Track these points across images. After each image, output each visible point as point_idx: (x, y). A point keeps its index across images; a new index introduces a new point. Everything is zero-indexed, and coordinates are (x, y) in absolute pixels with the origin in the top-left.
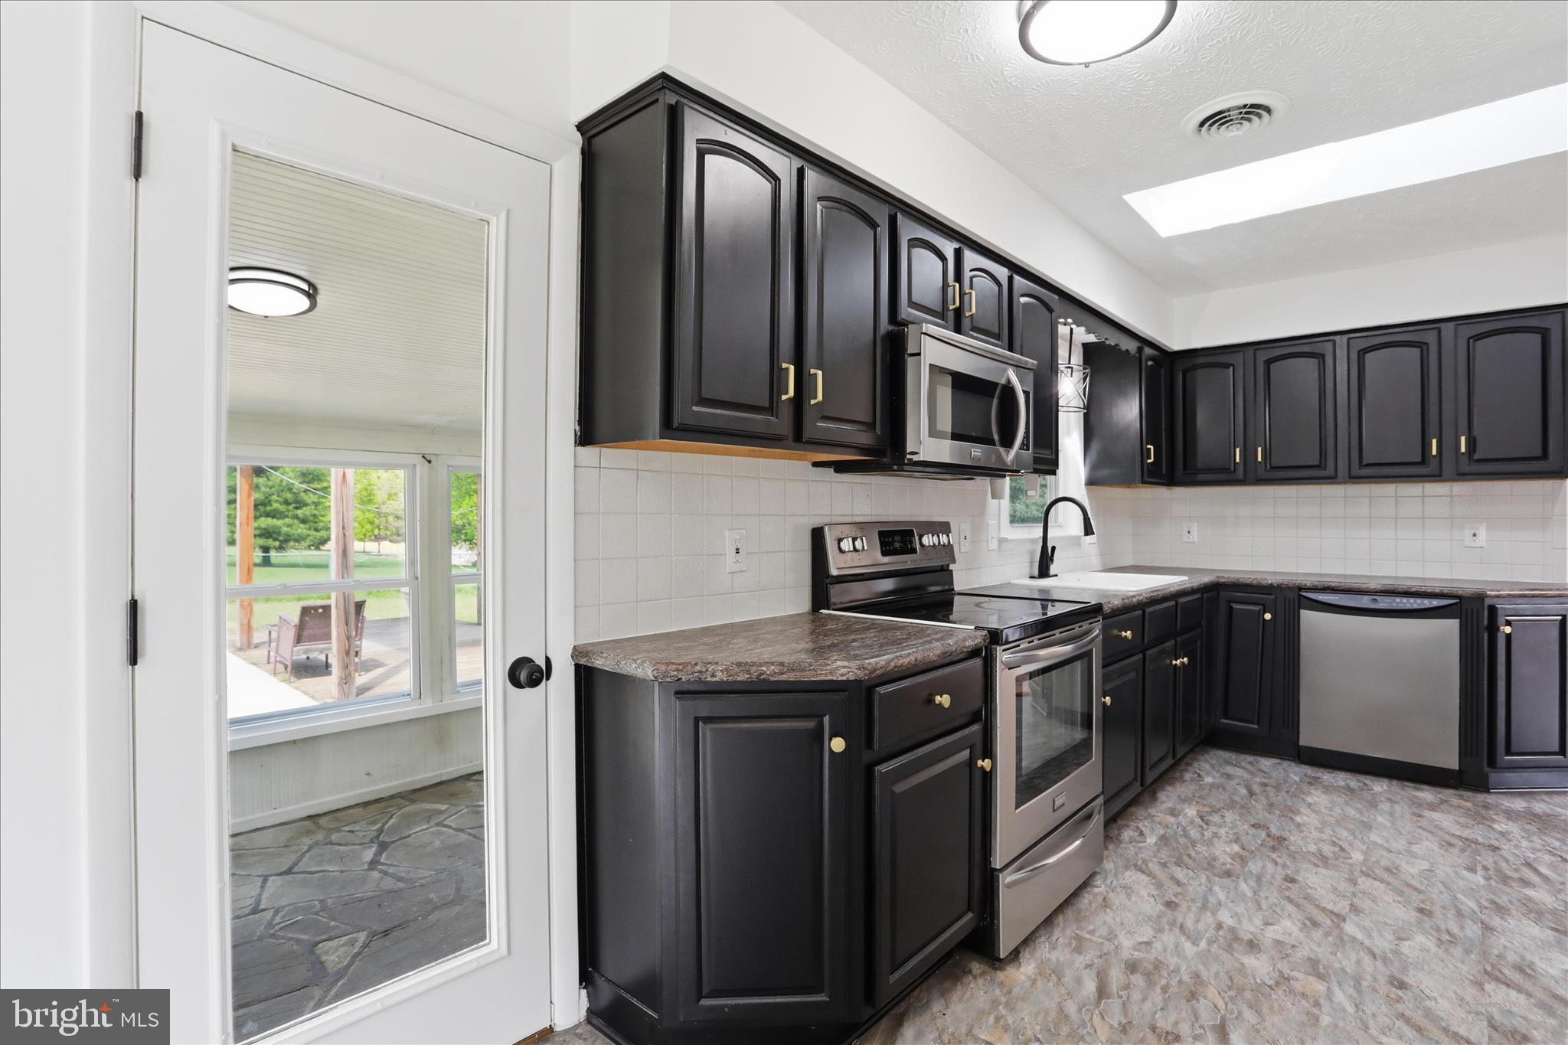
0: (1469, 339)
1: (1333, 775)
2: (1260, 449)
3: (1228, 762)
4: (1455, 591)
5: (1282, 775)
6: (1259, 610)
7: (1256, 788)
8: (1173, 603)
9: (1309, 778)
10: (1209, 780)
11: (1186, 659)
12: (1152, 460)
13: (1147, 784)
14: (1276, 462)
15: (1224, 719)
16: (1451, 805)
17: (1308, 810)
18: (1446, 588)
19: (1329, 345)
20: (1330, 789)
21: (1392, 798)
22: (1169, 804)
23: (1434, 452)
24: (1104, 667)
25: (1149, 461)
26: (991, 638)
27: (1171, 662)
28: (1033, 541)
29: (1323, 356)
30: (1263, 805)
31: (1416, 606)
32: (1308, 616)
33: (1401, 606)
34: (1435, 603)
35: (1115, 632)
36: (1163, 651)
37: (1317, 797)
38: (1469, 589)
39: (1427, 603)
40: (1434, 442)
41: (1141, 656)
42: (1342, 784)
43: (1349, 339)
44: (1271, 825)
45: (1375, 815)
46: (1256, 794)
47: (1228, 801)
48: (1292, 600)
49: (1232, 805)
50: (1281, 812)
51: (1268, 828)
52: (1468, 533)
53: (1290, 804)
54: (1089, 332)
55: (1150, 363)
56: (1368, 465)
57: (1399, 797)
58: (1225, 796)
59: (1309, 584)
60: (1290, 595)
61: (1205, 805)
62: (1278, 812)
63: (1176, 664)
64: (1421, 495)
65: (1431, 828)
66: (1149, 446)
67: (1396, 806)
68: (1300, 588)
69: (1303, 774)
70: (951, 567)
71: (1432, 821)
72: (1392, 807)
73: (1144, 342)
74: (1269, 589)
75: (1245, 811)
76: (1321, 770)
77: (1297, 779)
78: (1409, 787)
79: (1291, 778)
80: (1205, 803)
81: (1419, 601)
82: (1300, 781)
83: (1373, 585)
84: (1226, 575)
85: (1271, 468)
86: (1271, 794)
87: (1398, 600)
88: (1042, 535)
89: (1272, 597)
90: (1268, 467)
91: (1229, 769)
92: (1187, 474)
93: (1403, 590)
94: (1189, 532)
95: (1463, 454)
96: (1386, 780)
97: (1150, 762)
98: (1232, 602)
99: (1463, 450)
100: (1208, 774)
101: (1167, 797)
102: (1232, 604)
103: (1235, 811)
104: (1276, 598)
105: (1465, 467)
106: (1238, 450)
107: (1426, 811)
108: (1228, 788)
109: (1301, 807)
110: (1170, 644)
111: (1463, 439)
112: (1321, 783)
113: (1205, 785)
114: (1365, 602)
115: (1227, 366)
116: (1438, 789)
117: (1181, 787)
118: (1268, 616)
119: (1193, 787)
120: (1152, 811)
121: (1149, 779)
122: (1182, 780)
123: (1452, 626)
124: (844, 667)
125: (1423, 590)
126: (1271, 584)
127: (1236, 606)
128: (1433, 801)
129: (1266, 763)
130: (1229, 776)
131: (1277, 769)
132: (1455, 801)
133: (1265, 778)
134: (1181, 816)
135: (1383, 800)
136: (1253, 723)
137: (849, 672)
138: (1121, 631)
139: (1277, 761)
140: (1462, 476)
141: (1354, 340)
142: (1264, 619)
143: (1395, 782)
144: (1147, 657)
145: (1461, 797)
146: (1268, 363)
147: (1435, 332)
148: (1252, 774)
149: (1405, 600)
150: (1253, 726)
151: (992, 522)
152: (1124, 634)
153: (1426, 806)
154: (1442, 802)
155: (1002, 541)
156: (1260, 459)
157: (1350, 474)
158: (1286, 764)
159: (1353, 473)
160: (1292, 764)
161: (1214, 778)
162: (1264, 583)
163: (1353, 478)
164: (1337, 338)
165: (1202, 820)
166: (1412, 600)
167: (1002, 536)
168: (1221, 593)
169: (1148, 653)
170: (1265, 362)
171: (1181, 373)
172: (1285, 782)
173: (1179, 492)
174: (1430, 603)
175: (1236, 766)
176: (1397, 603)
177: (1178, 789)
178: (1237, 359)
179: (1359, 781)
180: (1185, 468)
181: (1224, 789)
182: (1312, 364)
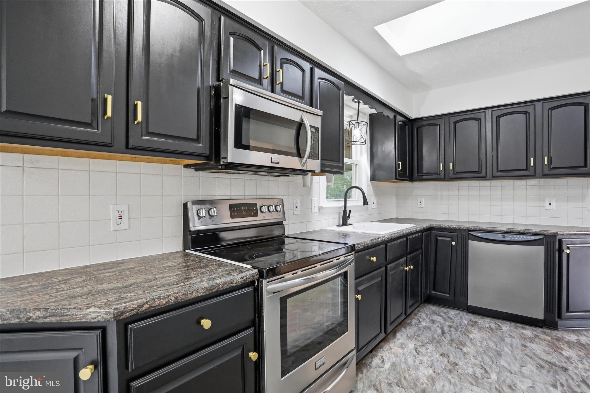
0: (549, 109)
1: (483, 320)
2: (451, 164)
3: (435, 313)
4: (542, 232)
5: (459, 320)
6: (450, 240)
7: (446, 329)
8: (405, 239)
9: (472, 322)
10: (424, 324)
11: (412, 267)
12: (401, 169)
13: (388, 333)
14: (459, 169)
15: (434, 291)
16: (540, 339)
17: (470, 343)
18: (538, 229)
19: (483, 114)
20: (482, 329)
21: (512, 335)
22: (401, 341)
23: (532, 164)
24: (356, 279)
25: (399, 169)
26: (259, 274)
27: (404, 269)
28: (339, 208)
29: (480, 119)
30: (448, 340)
31: (523, 239)
32: (472, 243)
33: (517, 239)
34: (533, 238)
35: (368, 257)
36: (399, 264)
37: (475, 334)
38: (549, 231)
39: (529, 238)
40: (532, 159)
41: (384, 268)
42: (487, 325)
43: (492, 111)
44: (450, 354)
45: (503, 347)
46: (445, 333)
47: (431, 338)
48: (465, 235)
49: (432, 340)
50: (457, 345)
51: (449, 357)
52: (547, 204)
53: (462, 339)
54: (372, 108)
55: (400, 123)
56: (501, 171)
57: (515, 334)
58: (429, 335)
59: (473, 228)
60: (465, 233)
61: (419, 341)
62: (455, 345)
63: (406, 269)
64: (525, 185)
65: (531, 355)
66: (399, 162)
67: (514, 340)
68: (469, 230)
69: (469, 320)
70: (284, 223)
71: (531, 350)
72: (511, 340)
73: (397, 113)
74: (454, 230)
75: (439, 345)
76: (478, 317)
77: (466, 323)
78: (519, 327)
79: (463, 322)
80: (419, 339)
81: (525, 237)
82: (467, 324)
83: (504, 228)
84: (435, 223)
85: (457, 172)
86: (453, 333)
87: (515, 236)
88: (343, 205)
89: (456, 234)
90: (455, 172)
91: (435, 317)
92: (419, 176)
93: (518, 231)
94: (421, 203)
95: (546, 165)
96: (509, 323)
97: (390, 321)
98: (438, 236)
99: (546, 163)
100: (424, 320)
101: (401, 335)
102: (437, 237)
103: (434, 344)
104: (458, 234)
105: (546, 171)
106: (441, 164)
107: (528, 343)
108: (432, 329)
109: (467, 342)
110: (403, 260)
111: (546, 158)
112: (477, 325)
113: (421, 327)
114: (499, 237)
115: (436, 125)
116: (534, 328)
117: (410, 328)
118: (454, 243)
119: (415, 329)
120: (392, 345)
121: (389, 331)
122: (410, 324)
123: (541, 249)
124: (95, 312)
125: (527, 231)
126: (455, 228)
127: (439, 238)
128: (532, 336)
129: (453, 313)
130: (433, 322)
131: (457, 317)
132: (543, 336)
133: (451, 322)
134: (406, 349)
135: (507, 336)
136: (447, 294)
137: (98, 316)
138: (371, 257)
139: (458, 311)
140: (545, 176)
141: (494, 111)
142: (452, 244)
143: (513, 324)
144: (388, 269)
145: (545, 333)
146: (455, 123)
147: (533, 106)
148: (445, 320)
149: (518, 236)
150: (446, 295)
151: (315, 199)
152: (372, 258)
153: (528, 340)
154: (536, 336)
155: (320, 208)
156: (451, 169)
157: (492, 175)
158: (462, 313)
159: (494, 175)
160: (465, 313)
161: (426, 322)
162: (452, 227)
163: (495, 177)
164: (487, 111)
165: (416, 351)
166: (521, 237)
167: (321, 205)
168: (432, 232)
169: (389, 266)
170: (454, 123)
171: (416, 129)
172: (461, 325)
173: (416, 184)
174: (530, 237)
175: (438, 315)
176: (514, 238)
177: (407, 331)
178: (441, 121)
179: (496, 324)
180: (418, 173)
181: (430, 330)
182: (475, 123)
